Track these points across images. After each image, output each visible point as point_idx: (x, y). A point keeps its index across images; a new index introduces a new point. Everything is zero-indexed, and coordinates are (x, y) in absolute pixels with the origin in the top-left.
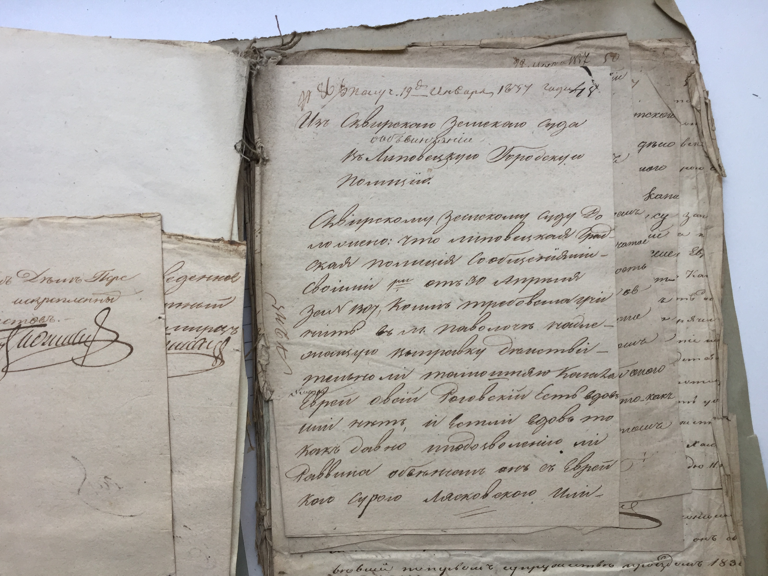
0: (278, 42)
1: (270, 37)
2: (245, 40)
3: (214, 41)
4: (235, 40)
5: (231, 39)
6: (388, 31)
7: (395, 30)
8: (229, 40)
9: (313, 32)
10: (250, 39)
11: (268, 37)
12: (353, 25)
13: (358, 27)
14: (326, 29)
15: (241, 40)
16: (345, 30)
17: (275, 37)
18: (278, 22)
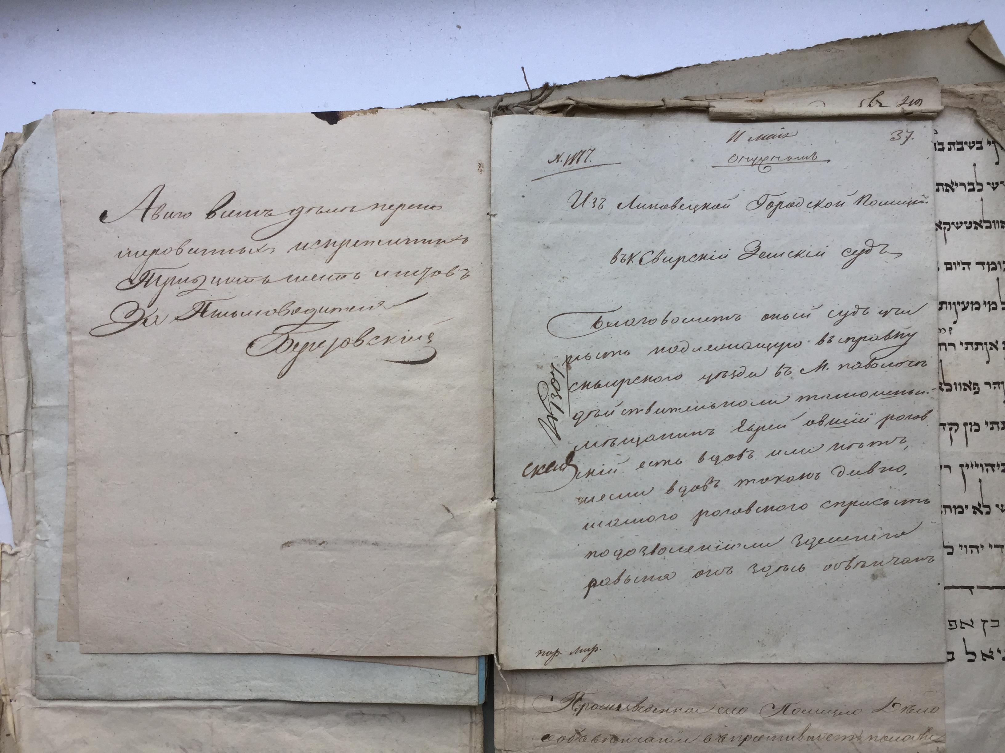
0: (527, 98)
1: (515, 93)
9: (566, 85)
14: (579, 81)
16: (602, 82)
17: (522, 92)
18: (525, 74)
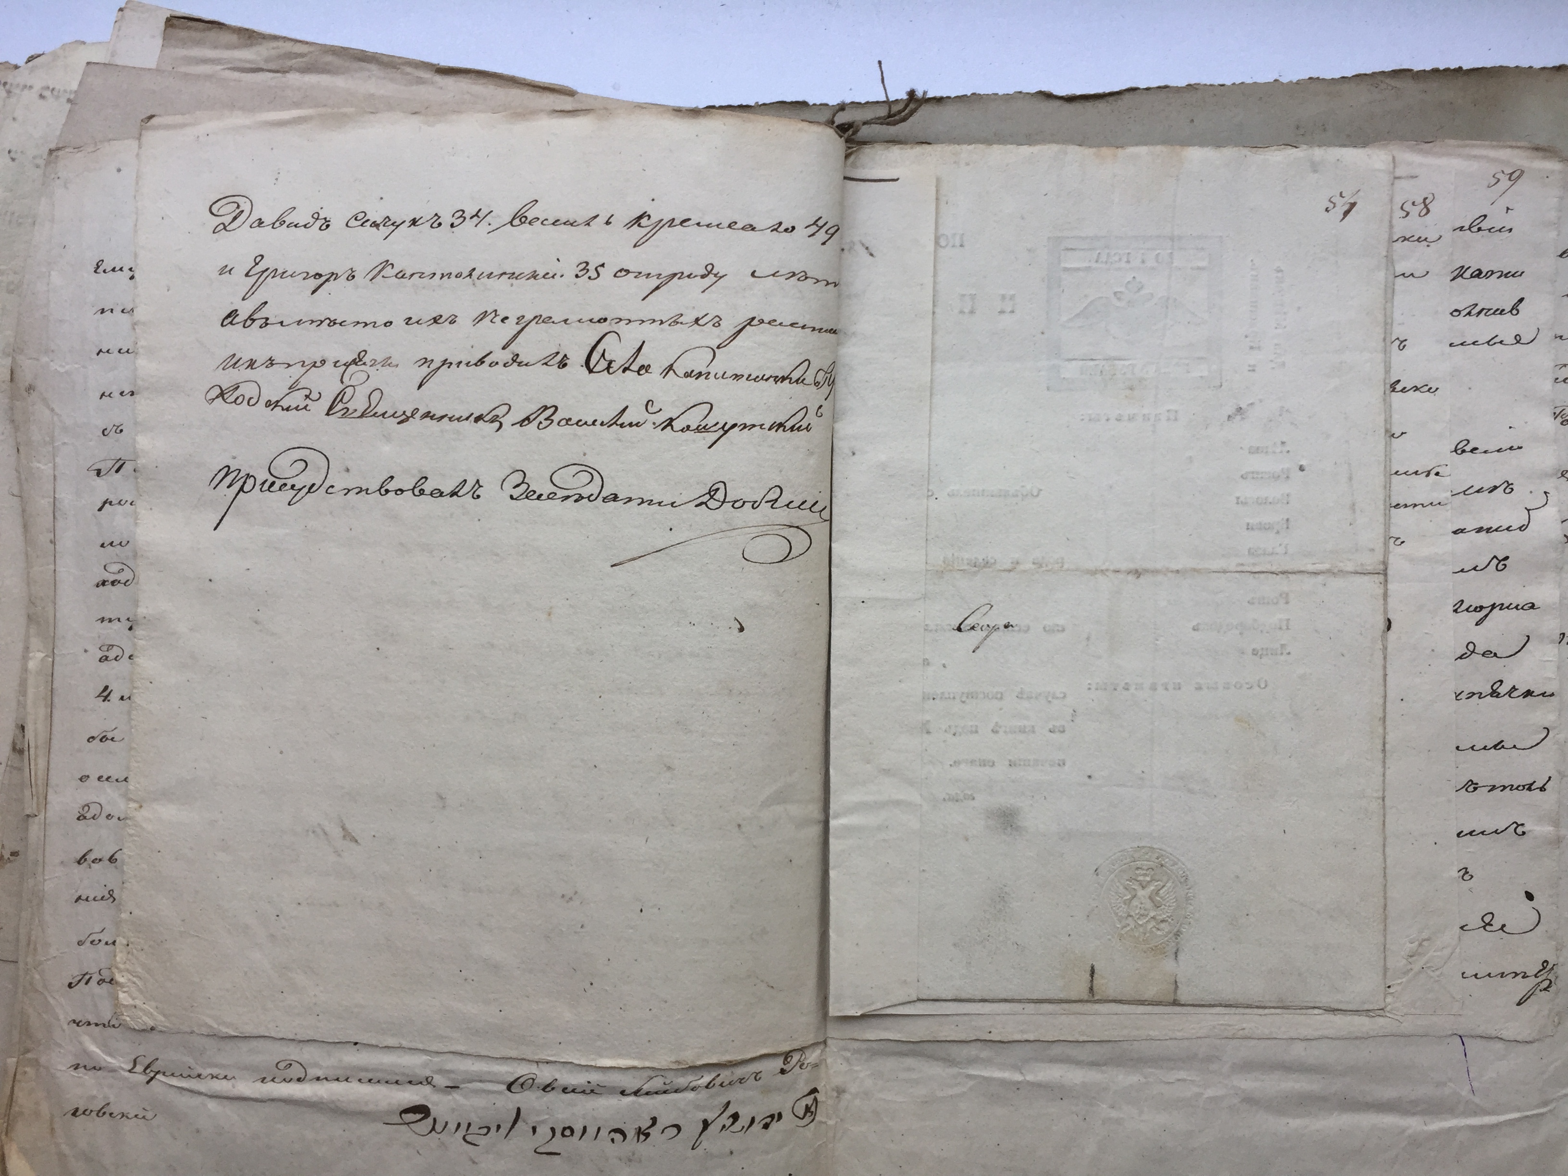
2: (821, 105)
3: (764, 104)
4: (804, 104)
5: (797, 103)
6: (1089, 105)
7: (1101, 105)
8: (792, 103)
10: (831, 104)
11: (863, 102)
12: (1025, 91)
13: (1033, 95)
15: (814, 105)
